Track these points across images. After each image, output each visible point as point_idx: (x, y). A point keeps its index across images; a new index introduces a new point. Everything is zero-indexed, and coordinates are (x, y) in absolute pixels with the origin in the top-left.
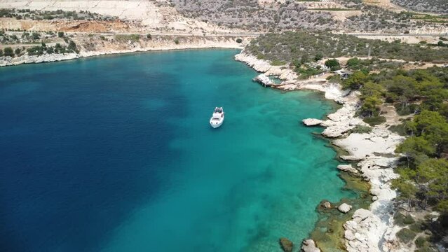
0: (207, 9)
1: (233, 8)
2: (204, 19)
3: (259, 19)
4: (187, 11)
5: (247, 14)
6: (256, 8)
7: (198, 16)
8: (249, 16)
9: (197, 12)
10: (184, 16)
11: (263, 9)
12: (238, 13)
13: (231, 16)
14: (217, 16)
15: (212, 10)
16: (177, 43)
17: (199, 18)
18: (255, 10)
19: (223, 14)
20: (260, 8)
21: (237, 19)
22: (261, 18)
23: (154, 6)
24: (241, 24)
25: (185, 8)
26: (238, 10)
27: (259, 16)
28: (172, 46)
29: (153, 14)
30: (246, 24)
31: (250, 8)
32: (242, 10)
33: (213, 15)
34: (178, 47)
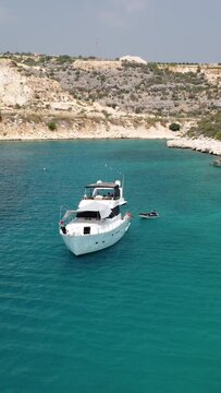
0: (115, 87)
1: (162, 86)
2: (110, 101)
3: (209, 102)
4: (81, 90)
5: (187, 94)
6: (203, 85)
7: (101, 97)
8: (191, 97)
9: (98, 91)
10: (75, 97)
11: (216, 87)
12: (171, 93)
13: (158, 98)
14: (133, 98)
15: (126, 87)
16: (52, 128)
17: (103, 101)
18: (200, 89)
19: (145, 94)
20: (209, 86)
21: (169, 102)
22: (213, 100)
23: (18, 75)
24: (178, 109)
25: (77, 84)
26: (170, 89)
27: (209, 98)
28: (42, 134)
29: (15, 87)
30: (187, 109)
31: (191, 85)
32: (177, 88)
33: (126, 96)
34: (54, 135)
